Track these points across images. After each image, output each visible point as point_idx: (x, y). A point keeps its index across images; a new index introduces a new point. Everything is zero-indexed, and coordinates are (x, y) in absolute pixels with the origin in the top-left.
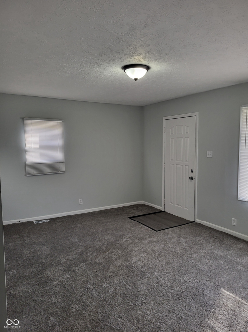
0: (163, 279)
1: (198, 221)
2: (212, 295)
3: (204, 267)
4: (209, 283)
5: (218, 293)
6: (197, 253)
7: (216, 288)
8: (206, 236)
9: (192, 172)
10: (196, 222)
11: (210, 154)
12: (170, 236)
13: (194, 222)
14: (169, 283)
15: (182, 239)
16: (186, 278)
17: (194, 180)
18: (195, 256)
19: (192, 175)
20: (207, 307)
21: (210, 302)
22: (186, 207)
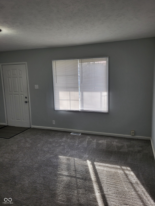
0: (26, 163)
1: (33, 126)
2: (55, 160)
3: (46, 149)
4: (51, 156)
5: (58, 158)
6: (39, 143)
7: (56, 157)
8: (40, 133)
9: (26, 98)
10: (32, 127)
11: (37, 87)
12: (19, 139)
13: (30, 128)
14: (31, 164)
15: (27, 139)
16: (39, 158)
17: (27, 103)
18: (39, 145)
19: (26, 100)
20: (56, 167)
21: (56, 164)
22: (23, 120)
